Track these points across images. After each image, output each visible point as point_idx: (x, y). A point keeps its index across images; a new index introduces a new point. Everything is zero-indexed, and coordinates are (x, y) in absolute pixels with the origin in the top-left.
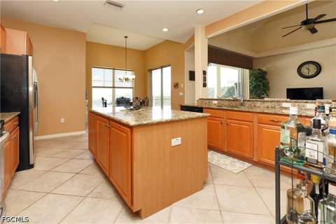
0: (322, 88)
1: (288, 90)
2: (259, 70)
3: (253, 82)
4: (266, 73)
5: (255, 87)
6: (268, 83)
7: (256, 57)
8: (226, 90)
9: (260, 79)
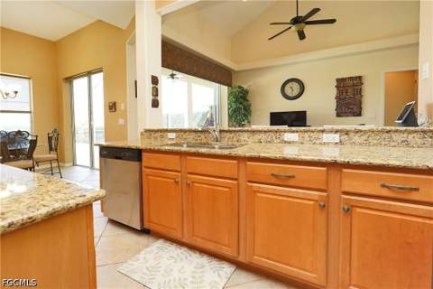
0: (304, 113)
1: (272, 114)
2: (240, 87)
3: (233, 104)
4: (247, 92)
5: (235, 111)
6: (250, 105)
7: (236, 69)
8: (200, 116)
9: (241, 100)
